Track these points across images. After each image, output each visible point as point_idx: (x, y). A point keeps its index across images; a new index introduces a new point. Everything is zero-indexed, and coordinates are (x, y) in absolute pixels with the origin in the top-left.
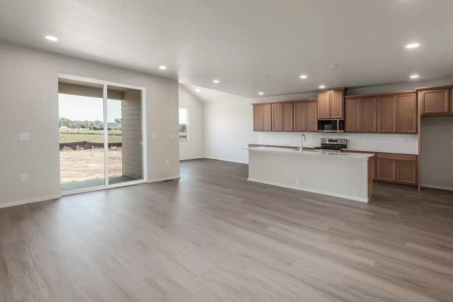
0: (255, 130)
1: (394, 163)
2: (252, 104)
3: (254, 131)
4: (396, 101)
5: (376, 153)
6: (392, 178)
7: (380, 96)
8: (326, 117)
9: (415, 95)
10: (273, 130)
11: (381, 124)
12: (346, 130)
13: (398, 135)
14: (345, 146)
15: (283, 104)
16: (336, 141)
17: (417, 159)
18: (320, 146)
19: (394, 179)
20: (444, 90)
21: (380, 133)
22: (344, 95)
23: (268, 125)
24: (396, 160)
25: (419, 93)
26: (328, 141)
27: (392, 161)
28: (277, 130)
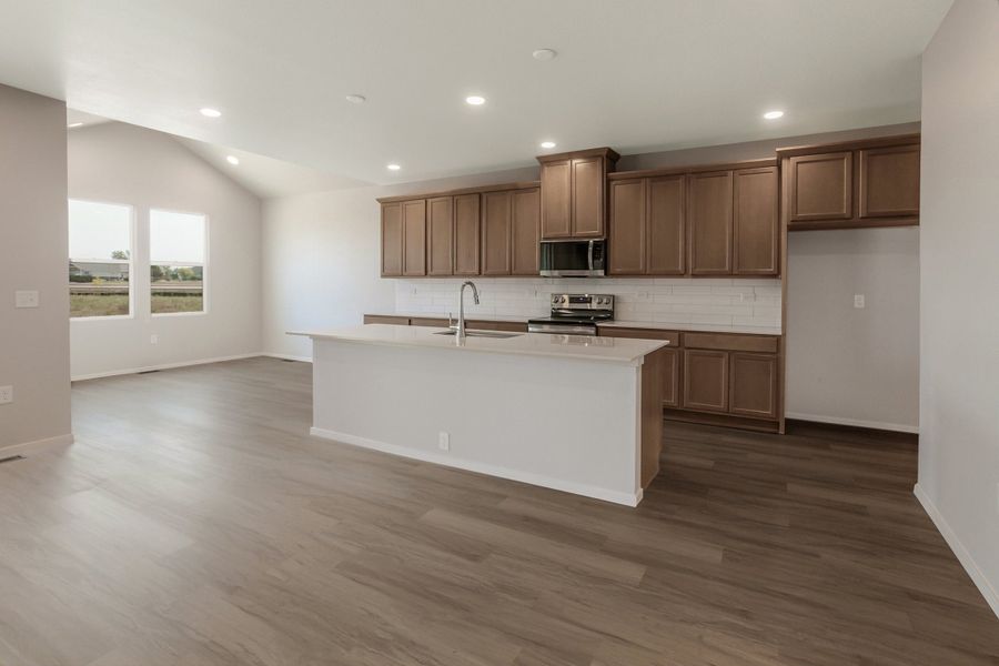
0: (385, 275)
1: (724, 361)
2: (378, 200)
3: (383, 276)
4: (730, 185)
5: (681, 334)
6: (719, 403)
7: (693, 173)
8: (560, 233)
9: (774, 169)
10: (429, 272)
11: (695, 252)
12: (612, 269)
13: (737, 281)
14: (610, 315)
15: (456, 197)
16: (588, 300)
17: (778, 349)
18: (547, 316)
19: (722, 406)
20: (840, 155)
21: (695, 276)
22: (608, 172)
23: (416, 258)
24: (731, 352)
25: (784, 162)
26: (567, 300)
27: (719, 353)
28: (441, 272)
